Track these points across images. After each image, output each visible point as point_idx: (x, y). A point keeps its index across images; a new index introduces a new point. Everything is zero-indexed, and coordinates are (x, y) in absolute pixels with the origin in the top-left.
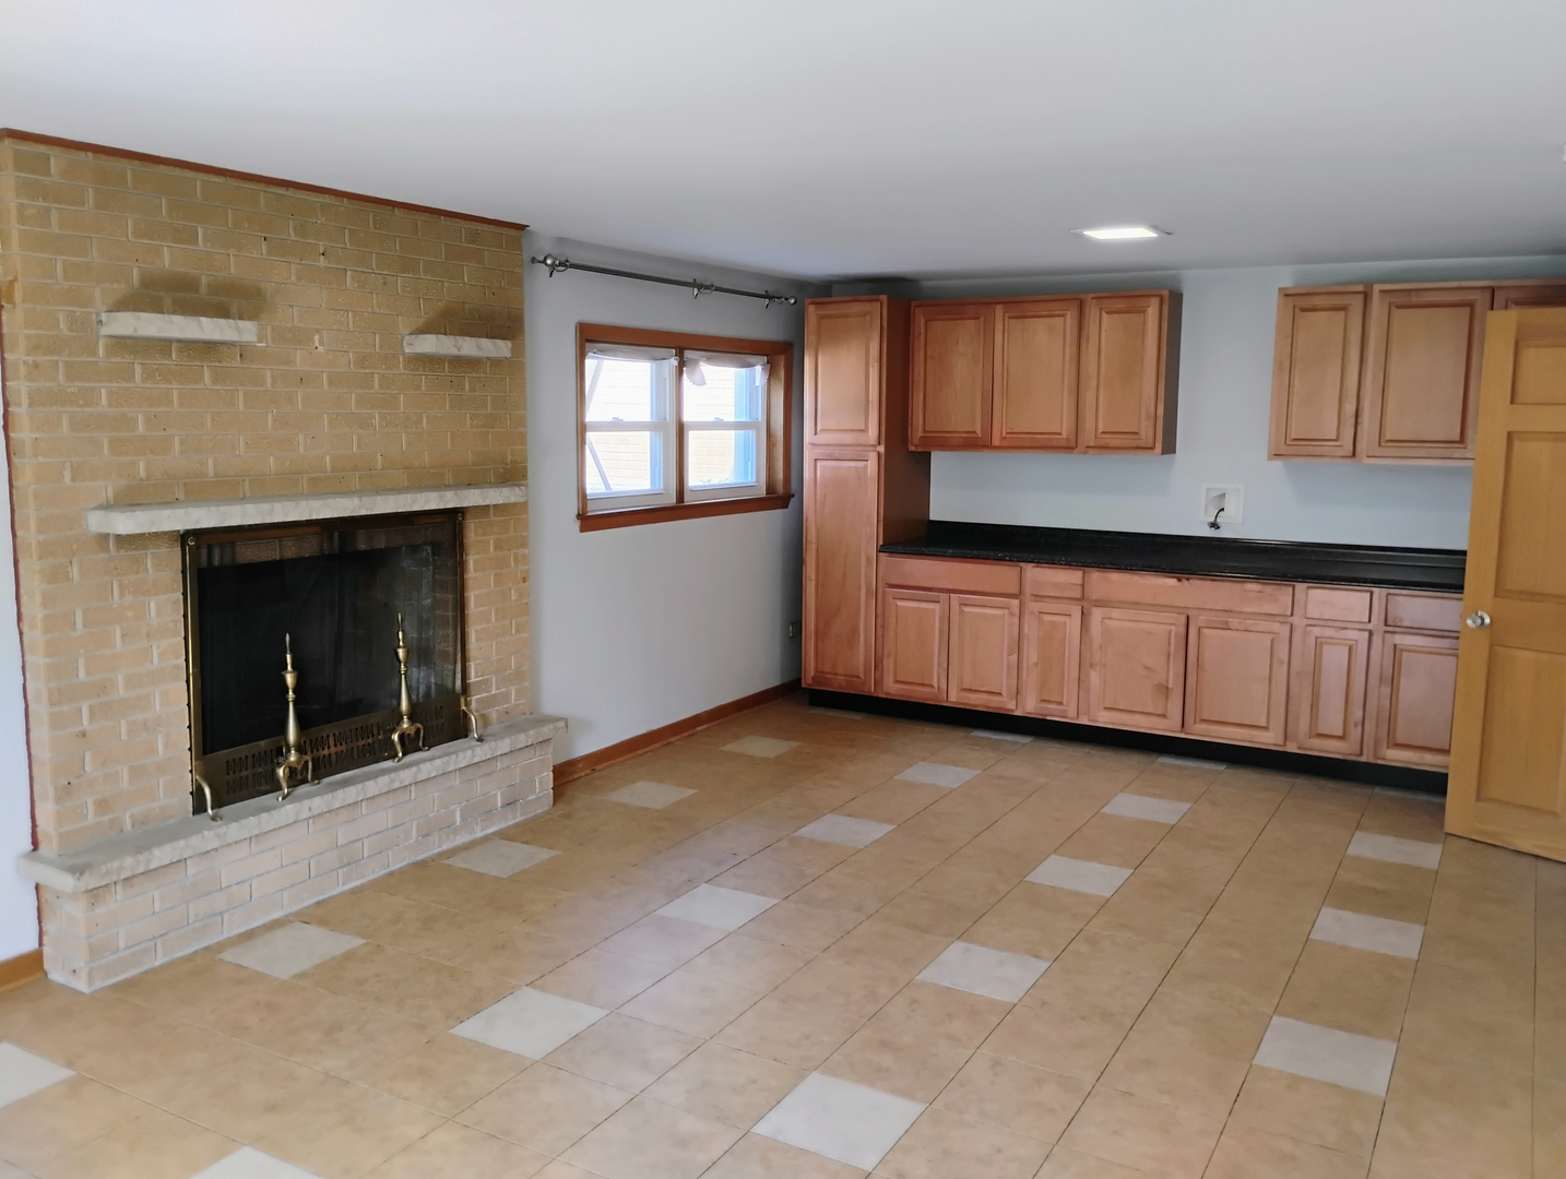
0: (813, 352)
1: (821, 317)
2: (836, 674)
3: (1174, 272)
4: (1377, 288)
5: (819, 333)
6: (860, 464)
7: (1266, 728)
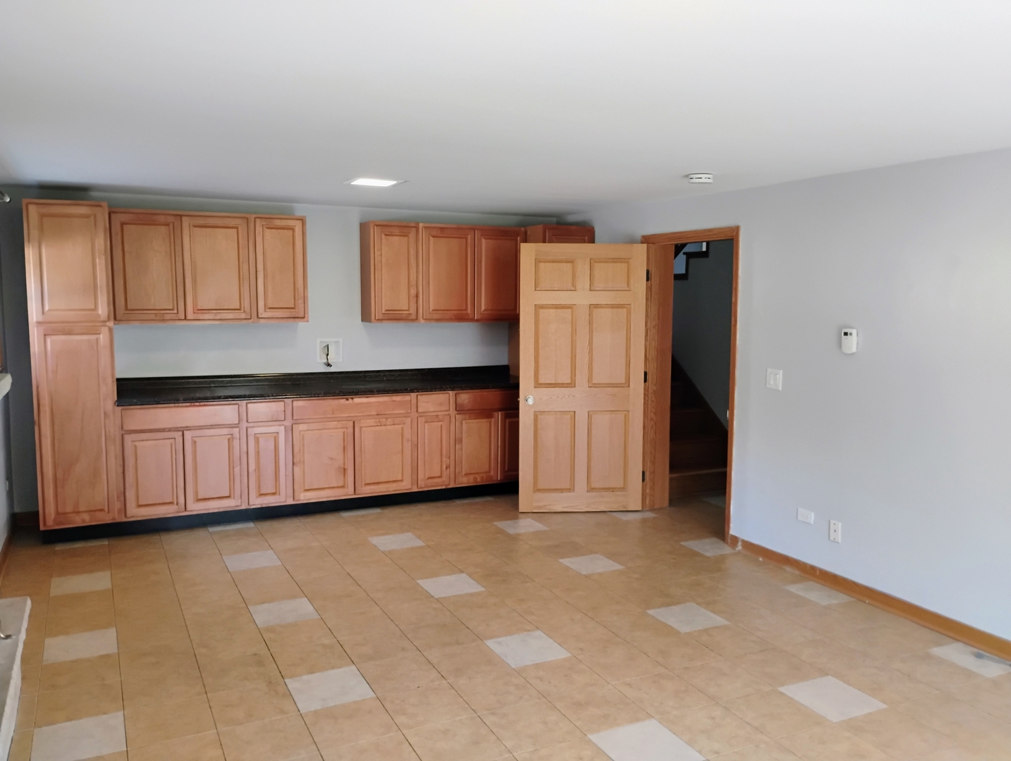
0: (37, 244)
1: (42, 216)
2: (79, 512)
3: (289, 204)
4: (421, 225)
5: (41, 229)
6: (93, 337)
7: (402, 481)
